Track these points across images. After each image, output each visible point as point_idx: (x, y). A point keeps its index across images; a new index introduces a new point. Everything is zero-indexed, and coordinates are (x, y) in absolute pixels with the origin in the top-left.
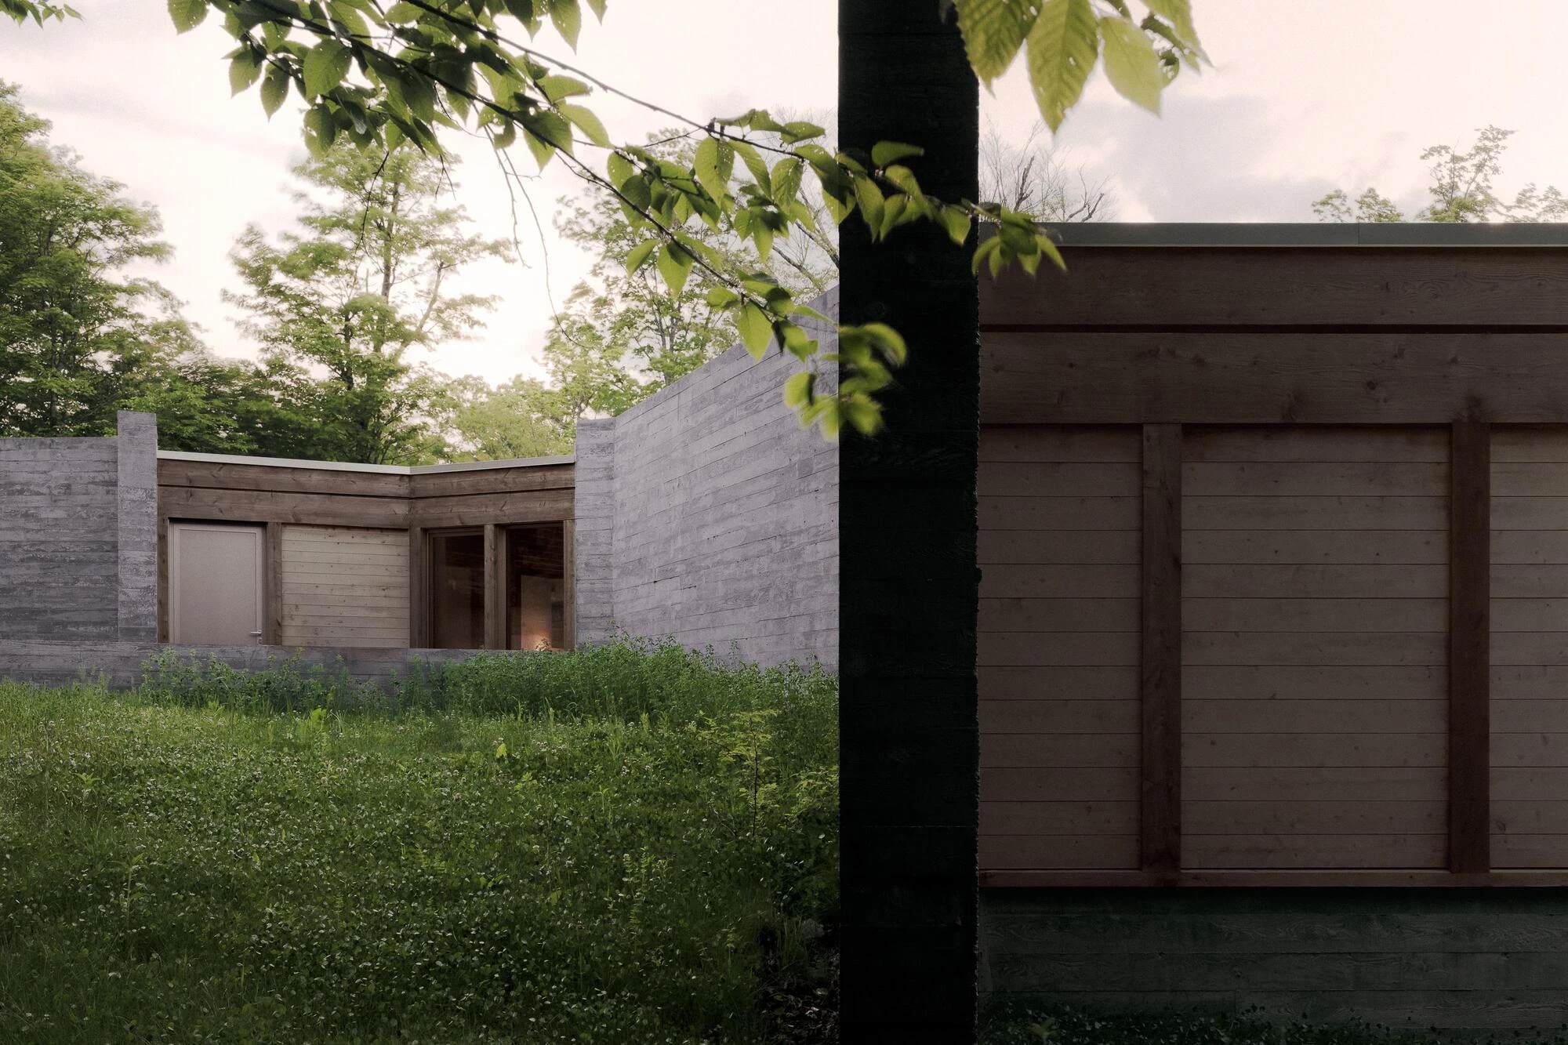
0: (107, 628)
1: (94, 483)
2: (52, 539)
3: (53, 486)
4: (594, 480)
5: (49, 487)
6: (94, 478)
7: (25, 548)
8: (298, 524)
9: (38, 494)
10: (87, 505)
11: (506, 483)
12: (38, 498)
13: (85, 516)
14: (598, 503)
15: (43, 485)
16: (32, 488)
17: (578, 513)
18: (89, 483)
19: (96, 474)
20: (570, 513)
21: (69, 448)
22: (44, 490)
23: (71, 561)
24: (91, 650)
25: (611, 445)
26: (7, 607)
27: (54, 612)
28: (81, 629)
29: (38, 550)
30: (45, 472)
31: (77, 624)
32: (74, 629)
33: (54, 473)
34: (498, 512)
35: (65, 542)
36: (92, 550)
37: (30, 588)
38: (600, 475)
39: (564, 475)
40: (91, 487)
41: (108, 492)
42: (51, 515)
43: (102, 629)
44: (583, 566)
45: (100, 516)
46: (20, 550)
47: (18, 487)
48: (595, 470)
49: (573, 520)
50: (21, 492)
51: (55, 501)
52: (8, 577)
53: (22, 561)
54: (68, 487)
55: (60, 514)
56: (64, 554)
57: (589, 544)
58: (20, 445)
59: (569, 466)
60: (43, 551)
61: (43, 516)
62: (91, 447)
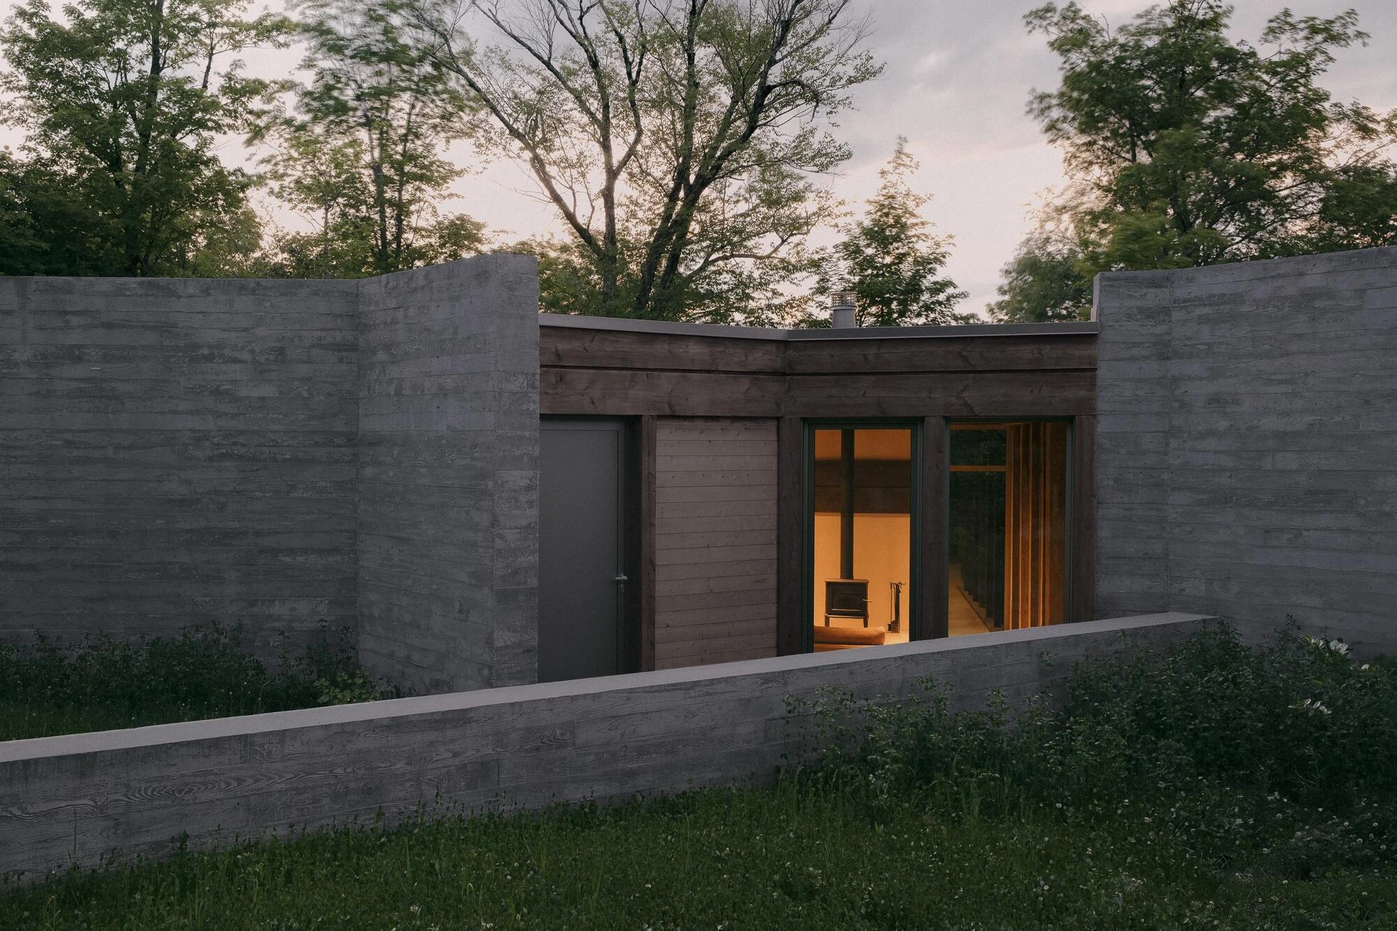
0: (338, 558)
1: (321, 346)
2: (256, 428)
3: (257, 349)
4: (1132, 359)
5: (252, 351)
6: (320, 339)
7: (216, 440)
8: (673, 417)
9: (234, 361)
10: (310, 379)
11: (965, 359)
12: (237, 367)
13: (306, 395)
14: (1140, 393)
15: (243, 348)
16: (226, 352)
17: (1102, 406)
18: (313, 346)
19: (324, 334)
20: (1088, 408)
21: (282, 295)
22: (246, 356)
23: (285, 460)
24: (708, 694)
25: (1166, 311)
26: (188, 527)
27: (258, 534)
28: (300, 559)
29: (235, 444)
30: (246, 330)
31: (292, 551)
32: (287, 559)
33: (261, 331)
34: (953, 400)
35: (276, 432)
36: (316, 444)
37: (222, 499)
38: (1144, 353)
39: (1082, 351)
40: (314, 351)
41: (341, 360)
42: (257, 393)
43: (330, 559)
44: (1111, 483)
45: (330, 395)
46: (207, 444)
47: (206, 351)
48: (1135, 345)
49: (1094, 416)
50: (209, 359)
51: (261, 372)
52: (188, 482)
53: (211, 459)
54: (281, 351)
55: (268, 391)
56: (274, 450)
57: (1123, 451)
58: (208, 289)
59: (1090, 339)
60: (243, 445)
61: (243, 393)
62: (316, 293)
